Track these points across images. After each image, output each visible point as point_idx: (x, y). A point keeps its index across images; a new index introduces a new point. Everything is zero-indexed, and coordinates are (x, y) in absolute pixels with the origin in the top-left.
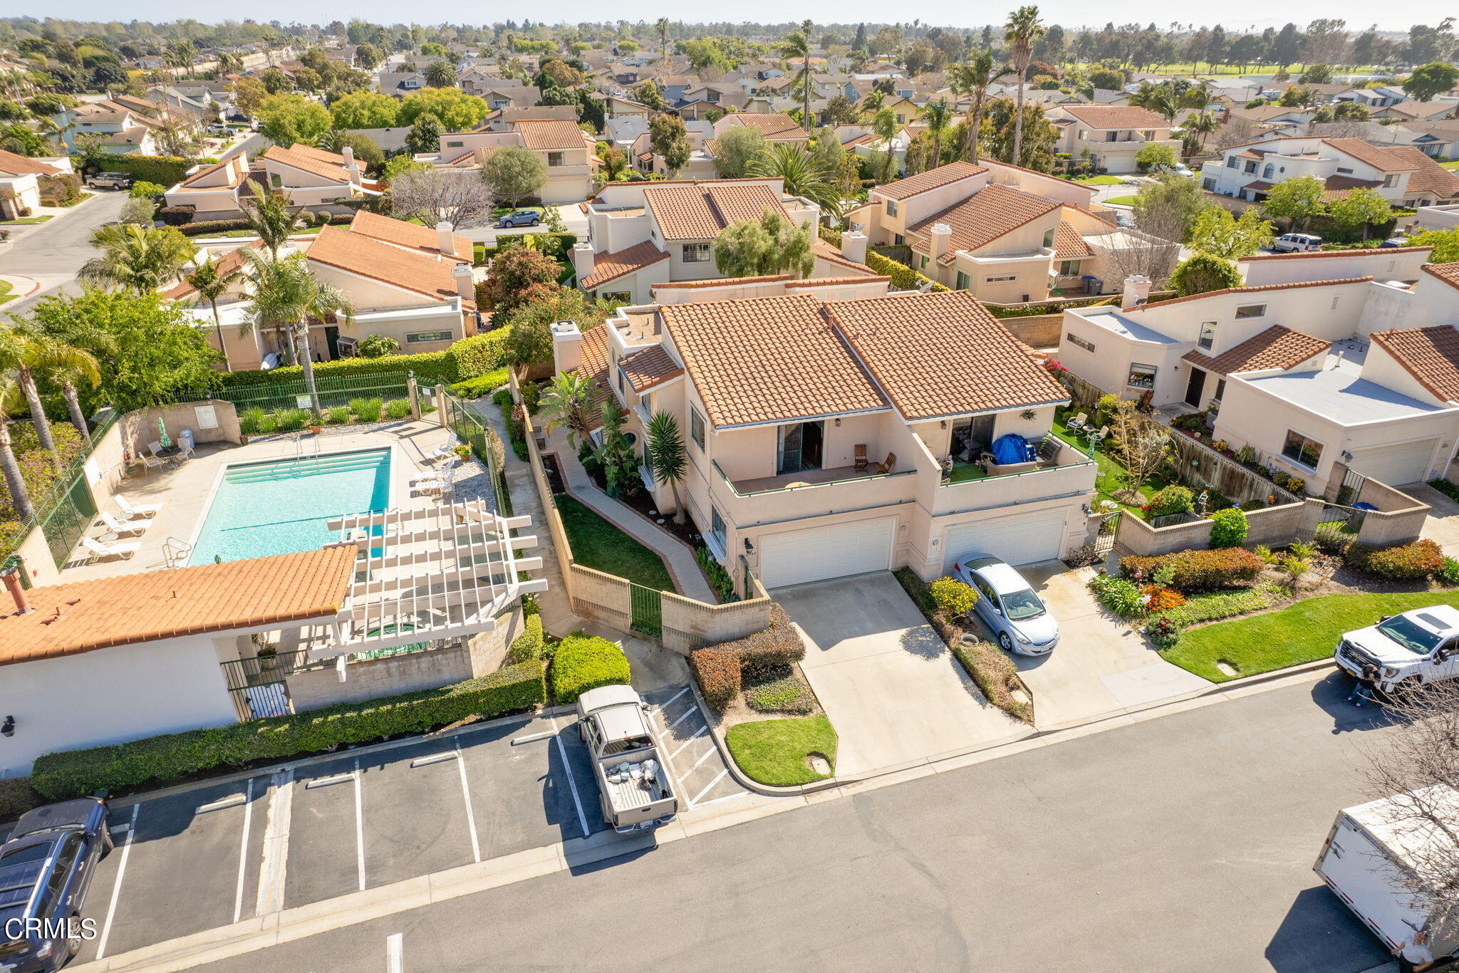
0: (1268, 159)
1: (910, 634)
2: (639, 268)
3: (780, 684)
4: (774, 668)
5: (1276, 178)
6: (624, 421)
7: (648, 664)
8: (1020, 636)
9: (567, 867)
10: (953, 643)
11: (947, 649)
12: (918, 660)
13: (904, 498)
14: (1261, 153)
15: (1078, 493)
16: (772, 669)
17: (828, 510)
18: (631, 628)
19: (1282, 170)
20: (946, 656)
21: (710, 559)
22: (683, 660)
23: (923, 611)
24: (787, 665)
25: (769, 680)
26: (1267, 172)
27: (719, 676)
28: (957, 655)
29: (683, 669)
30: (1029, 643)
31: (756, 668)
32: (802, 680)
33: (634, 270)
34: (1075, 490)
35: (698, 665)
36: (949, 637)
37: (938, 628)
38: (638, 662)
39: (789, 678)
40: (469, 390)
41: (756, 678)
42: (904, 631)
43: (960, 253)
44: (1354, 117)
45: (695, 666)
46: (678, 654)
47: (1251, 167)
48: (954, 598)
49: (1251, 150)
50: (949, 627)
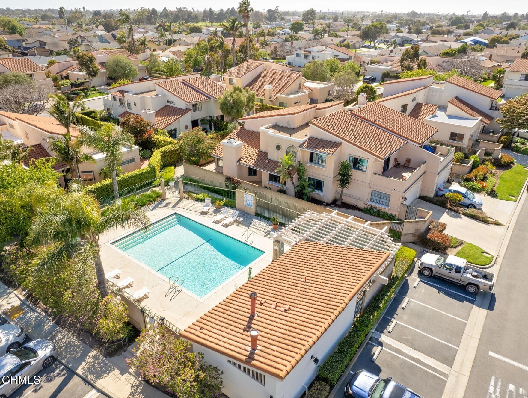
0: (312, 54)
2: (181, 117)
5: (316, 59)
8: (478, 203)
9: (487, 310)
11: (461, 214)
13: (424, 172)
14: (310, 52)
19: (318, 57)
20: (463, 216)
26: (313, 58)
28: (466, 215)
33: (179, 118)
36: (458, 211)
37: (451, 209)
42: (446, 213)
43: (279, 95)
44: (296, 39)
47: (306, 57)
49: (304, 51)
50: (455, 208)
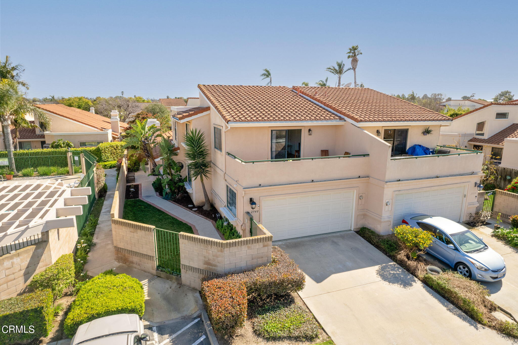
1: (383, 269)
3: (284, 312)
4: (278, 297)
6: (176, 155)
7: (166, 298)
8: (478, 264)
10: (421, 274)
11: (416, 279)
12: (396, 288)
13: (361, 174)
15: (473, 173)
16: (275, 299)
17: (311, 179)
18: (157, 269)
20: (418, 285)
21: (225, 224)
22: (198, 295)
23: (386, 253)
24: (289, 295)
25: (274, 308)
27: (227, 302)
28: (427, 282)
29: (196, 302)
30: (487, 270)
31: (261, 299)
32: (304, 307)
34: (470, 171)
35: (207, 294)
36: (415, 270)
37: (401, 264)
38: (158, 296)
39: (292, 306)
40: (106, 165)
41: (261, 307)
42: (377, 267)
45: (205, 295)
46: (194, 289)
48: (416, 237)
50: (412, 263)
